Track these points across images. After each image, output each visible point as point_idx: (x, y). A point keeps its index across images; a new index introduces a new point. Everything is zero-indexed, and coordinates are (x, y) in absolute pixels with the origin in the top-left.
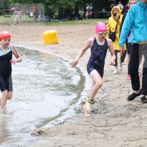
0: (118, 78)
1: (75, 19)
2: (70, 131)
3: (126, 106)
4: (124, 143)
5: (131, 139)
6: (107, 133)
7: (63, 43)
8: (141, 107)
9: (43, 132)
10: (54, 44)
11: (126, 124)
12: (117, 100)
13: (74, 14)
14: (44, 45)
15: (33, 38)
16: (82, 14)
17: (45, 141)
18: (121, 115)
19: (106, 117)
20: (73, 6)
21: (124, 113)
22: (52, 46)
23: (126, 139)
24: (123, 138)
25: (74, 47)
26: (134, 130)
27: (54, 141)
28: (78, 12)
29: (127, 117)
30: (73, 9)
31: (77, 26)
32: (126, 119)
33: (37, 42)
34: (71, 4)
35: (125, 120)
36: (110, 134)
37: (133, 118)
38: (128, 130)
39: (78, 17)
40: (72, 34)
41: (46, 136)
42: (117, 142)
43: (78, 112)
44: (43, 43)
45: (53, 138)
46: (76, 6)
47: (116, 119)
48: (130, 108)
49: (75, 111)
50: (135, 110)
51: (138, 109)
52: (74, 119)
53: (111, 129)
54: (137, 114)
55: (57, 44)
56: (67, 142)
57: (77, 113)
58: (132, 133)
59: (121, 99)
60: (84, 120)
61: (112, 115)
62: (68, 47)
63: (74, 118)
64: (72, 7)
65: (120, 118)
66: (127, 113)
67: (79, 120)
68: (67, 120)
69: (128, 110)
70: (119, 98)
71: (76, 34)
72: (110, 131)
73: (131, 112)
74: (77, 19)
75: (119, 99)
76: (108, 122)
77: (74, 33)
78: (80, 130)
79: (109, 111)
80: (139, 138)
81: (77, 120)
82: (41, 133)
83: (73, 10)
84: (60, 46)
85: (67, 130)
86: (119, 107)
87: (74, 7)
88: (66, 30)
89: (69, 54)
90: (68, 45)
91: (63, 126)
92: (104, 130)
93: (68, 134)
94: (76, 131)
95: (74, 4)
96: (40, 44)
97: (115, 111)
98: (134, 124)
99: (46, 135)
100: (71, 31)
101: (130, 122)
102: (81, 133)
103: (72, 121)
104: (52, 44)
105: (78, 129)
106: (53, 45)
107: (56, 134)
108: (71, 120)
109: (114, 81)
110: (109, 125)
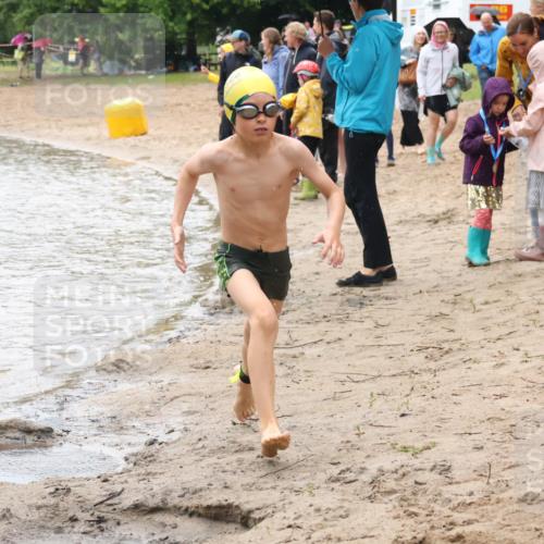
0: (310, 222)
1: (187, 70)
2: (196, 359)
3: (335, 294)
4: (339, 388)
5: (356, 378)
6: (294, 364)
7: (159, 132)
8: (375, 296)
9: (128, 364)
10: (136, 135)
11: (340, 339)
12: (313, 279)
13: (183, 56)
14: (110, 139)
15: (80, 121)
16: (205, 55)
17: (134, 386)
18: (325, 317)
19: (289, 322)
20: (181, 33)
21: (334, 312)
22: (132, 140)
23: (344, 377)
24: (336, 376)
25: (190, 144)
26: (361, 355)
27: (159, 385)
28: (195, 49)
29: (341, 321)
30: (182, 41)
31: (193, 87)
32: (338, 328)
33: (92, 131)
34: (177, 29)
35: (336, 330)
36: (300, 365)
37: (358, 325)
38: (347, 355)
39: (194, 64)
40: (183, 108)
41: (136, 374)
42: (322, 384)
43: (212, 311)
44: (106, 133)
45: (155, 378)
46: (190, 34)
47: (312, 329)
48: (348, 300)
49: (205, 309)
50: (361, 304)
51: (368, 303)
52: (205, 330)
53: (303, 354)
54: (367, 314)
55: (143, 134)
56: (193, 388)
57: (212, 314)
58: (358, 363)
59: (322, 276)
60: (231, 332)
61: (302, 317)
62: (175, 142)
63: (203, 327)
64: (179, 37)
65: (323, 326)
66: (340, 312)
67: (218, 333)
68: (187, 333)
69: (342, 304)
70: (317, 273)
71: (194, 108)
72: (300, 359)
73: (350, 310)
74: (192, 69)
75: (317, 276)
76: (295, 336)
77: (188, 105)
78: (225, 357)
79: (293, 307)
80: (376, 374)
81: (214, 333)
82: (121, 365)
83: (181, 45)
84: (152, 142)
85: (189, 357)
86: (319, 299)
87: (184, 36)
88: (167, 99)
89: (176, 161)
90: (174, 138)
91: (178, 347)
92: (284, 355)
93: (192, 366)
94: (213, 359)
95: (183, 27)
96: (99, 137)
97: (310, 308)
98: (363, 341)
99: (135, 370)
100: (180, 101)
101: (351, 335)
102: (226, 365)
103: (199, 335)
104: (131, 135)
105: (217, 354)
106: (133, 137)
107: (161, 368)
108: (195, 332)
109: (300, 230)
110: (297, 344)
